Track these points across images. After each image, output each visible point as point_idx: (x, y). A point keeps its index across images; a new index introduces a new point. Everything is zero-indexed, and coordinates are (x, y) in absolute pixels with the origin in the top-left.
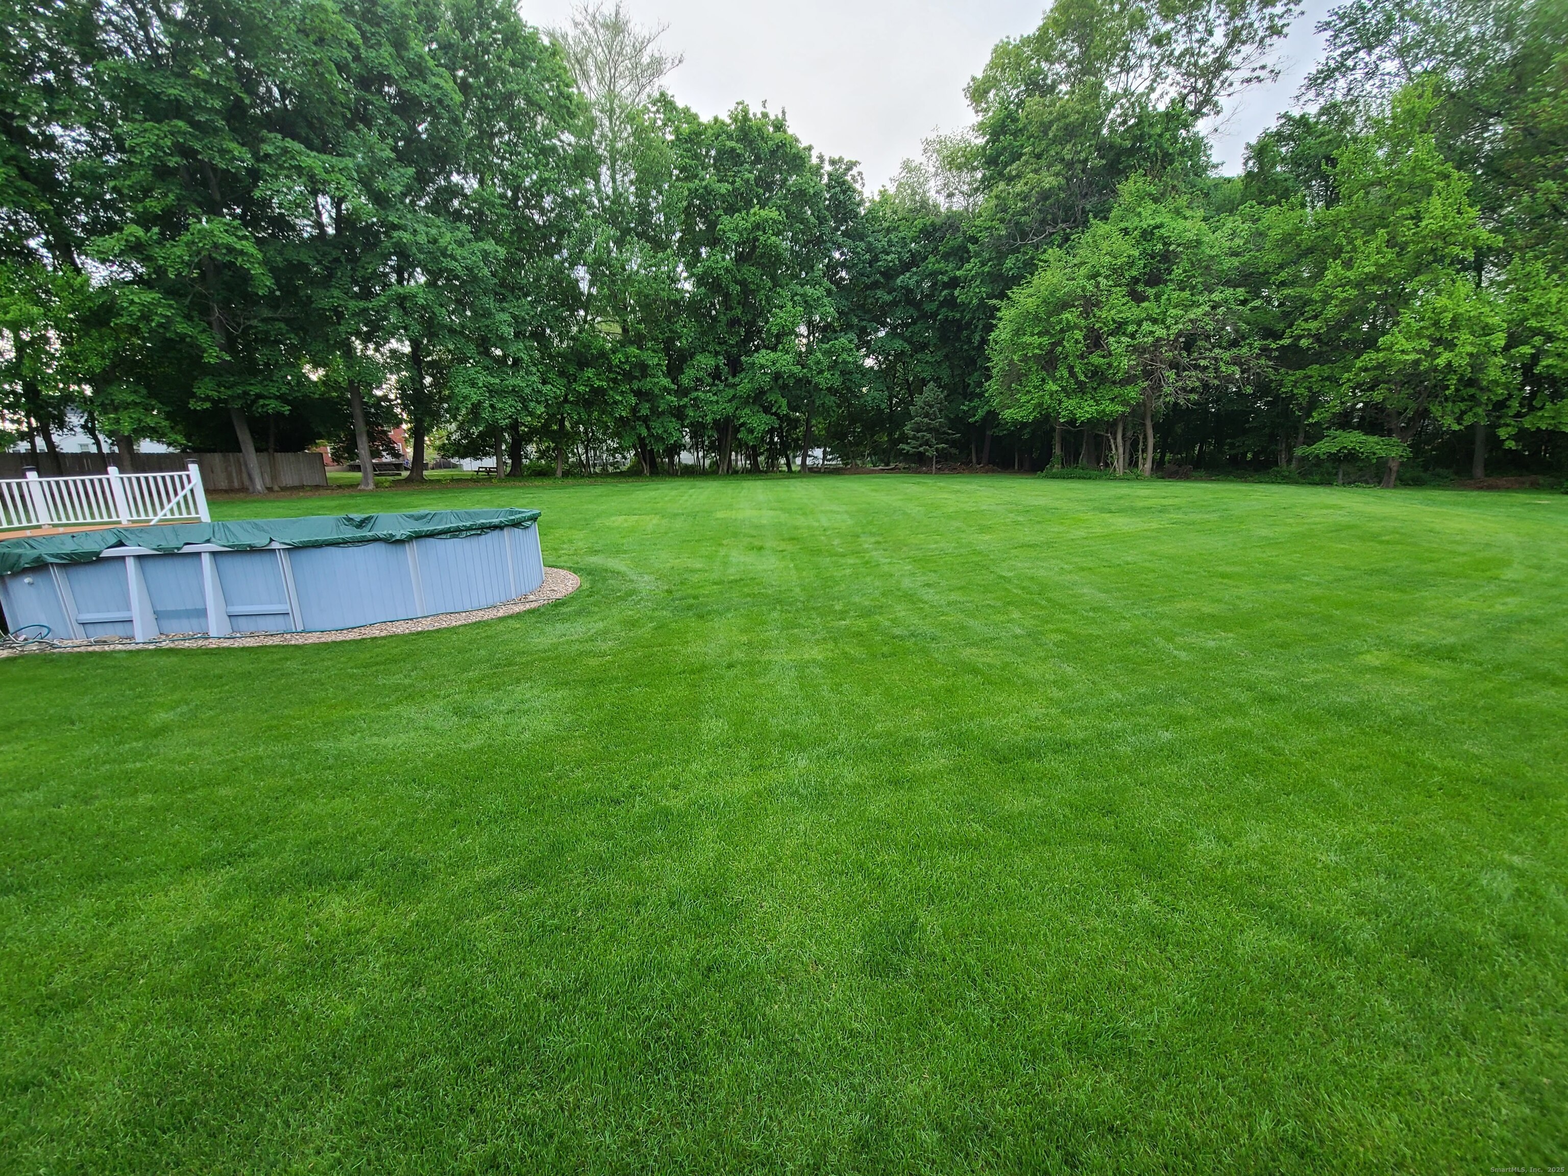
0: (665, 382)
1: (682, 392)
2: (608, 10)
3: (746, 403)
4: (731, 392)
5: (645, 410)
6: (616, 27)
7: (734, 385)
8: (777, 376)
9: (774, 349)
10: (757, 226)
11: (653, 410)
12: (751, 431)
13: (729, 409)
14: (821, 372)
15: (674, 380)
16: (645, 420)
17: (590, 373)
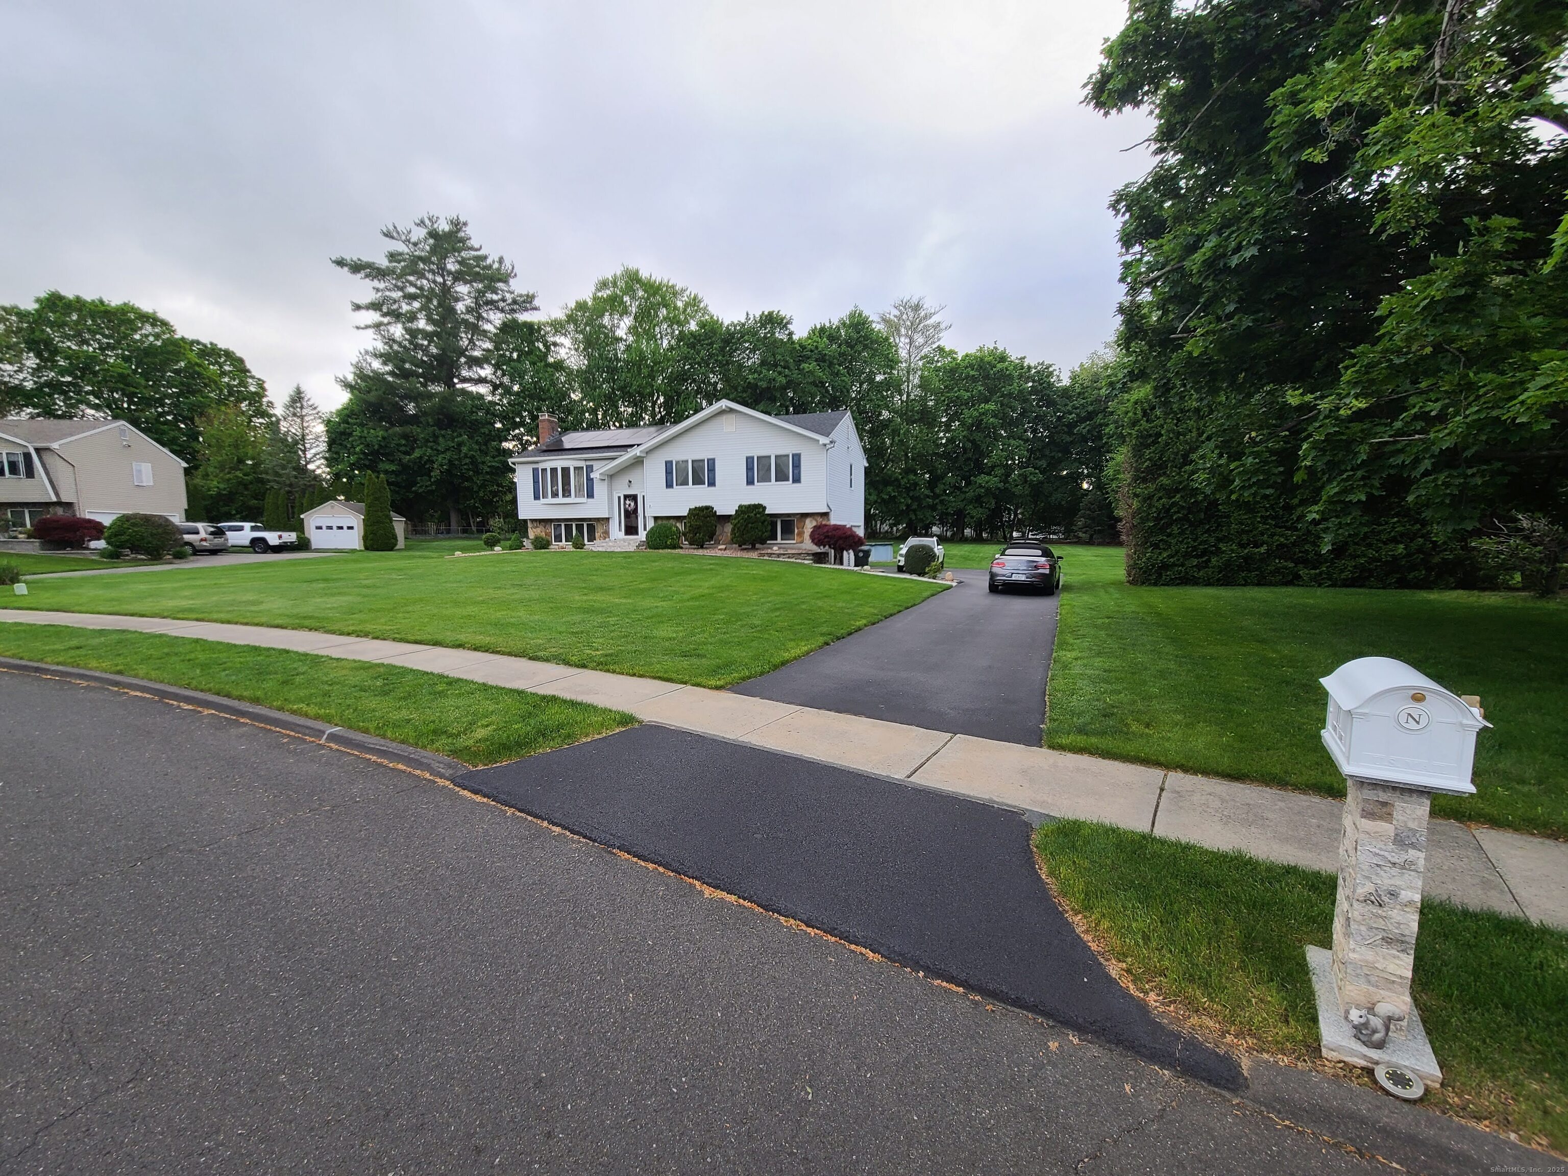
0: (927, 492)
1: (936, 496)
2: (914, 301)
3: (971, 502)
4: (963, 496)
5: (915, 506)
6: (917, 308)
7: (966, 492)
8: (988, 490)
9: (989, 474)
10: (982, 414)
11: (919, 505)
12: (972, 517)
13: (961, 505)
14: (1017, 486)
15: (932, 491)
16: (914, 511)
17: (890, 489)
